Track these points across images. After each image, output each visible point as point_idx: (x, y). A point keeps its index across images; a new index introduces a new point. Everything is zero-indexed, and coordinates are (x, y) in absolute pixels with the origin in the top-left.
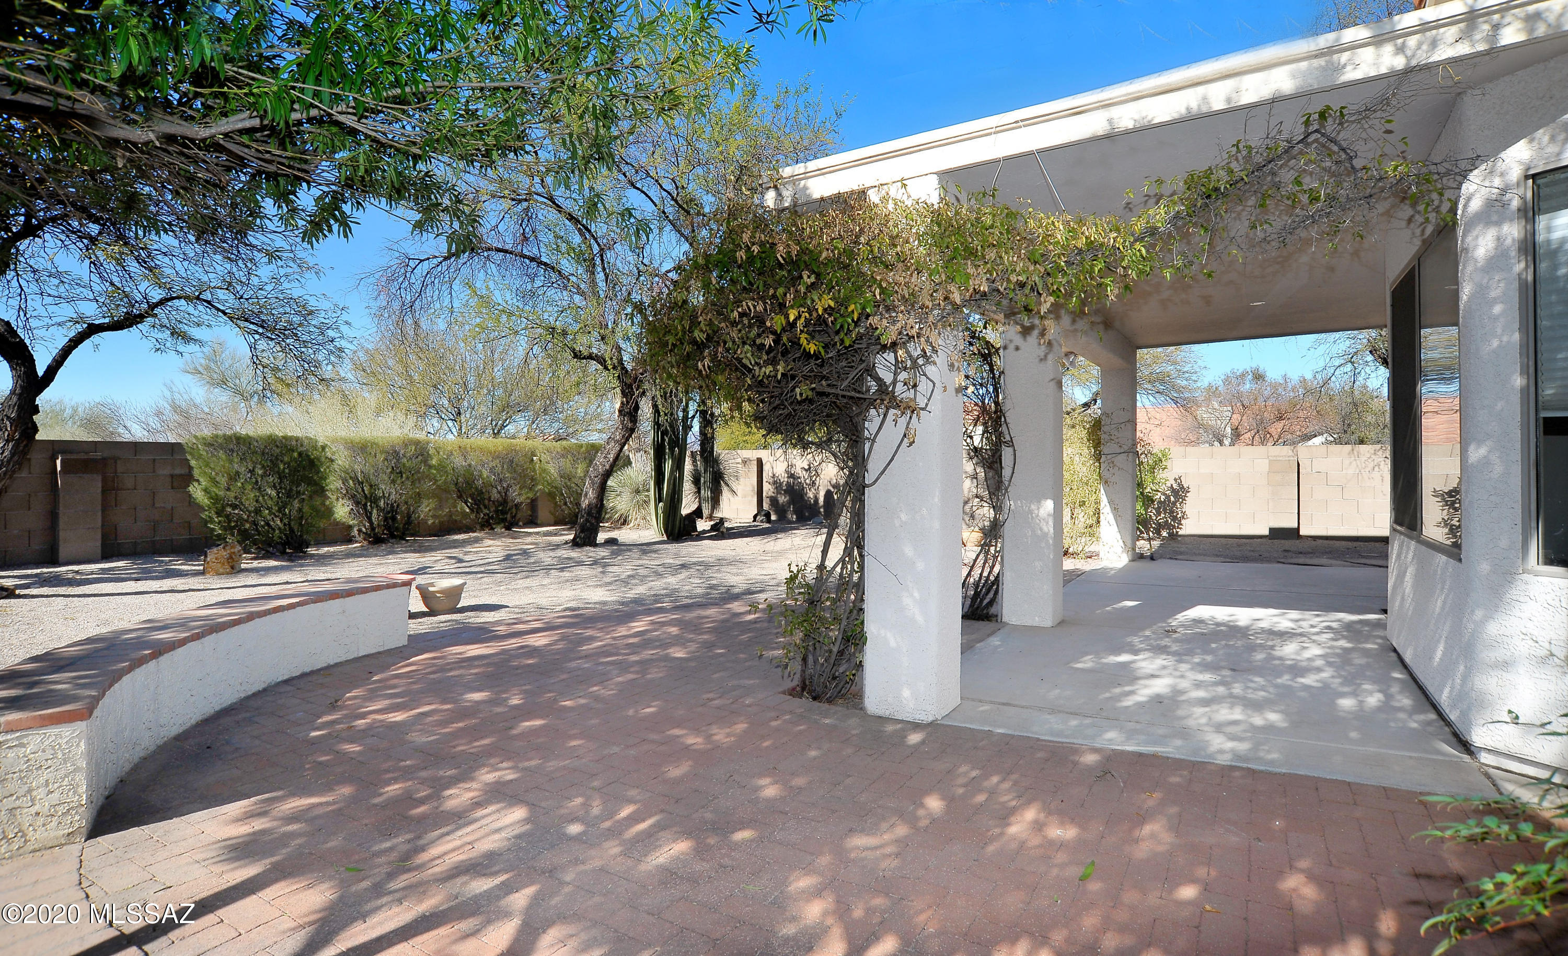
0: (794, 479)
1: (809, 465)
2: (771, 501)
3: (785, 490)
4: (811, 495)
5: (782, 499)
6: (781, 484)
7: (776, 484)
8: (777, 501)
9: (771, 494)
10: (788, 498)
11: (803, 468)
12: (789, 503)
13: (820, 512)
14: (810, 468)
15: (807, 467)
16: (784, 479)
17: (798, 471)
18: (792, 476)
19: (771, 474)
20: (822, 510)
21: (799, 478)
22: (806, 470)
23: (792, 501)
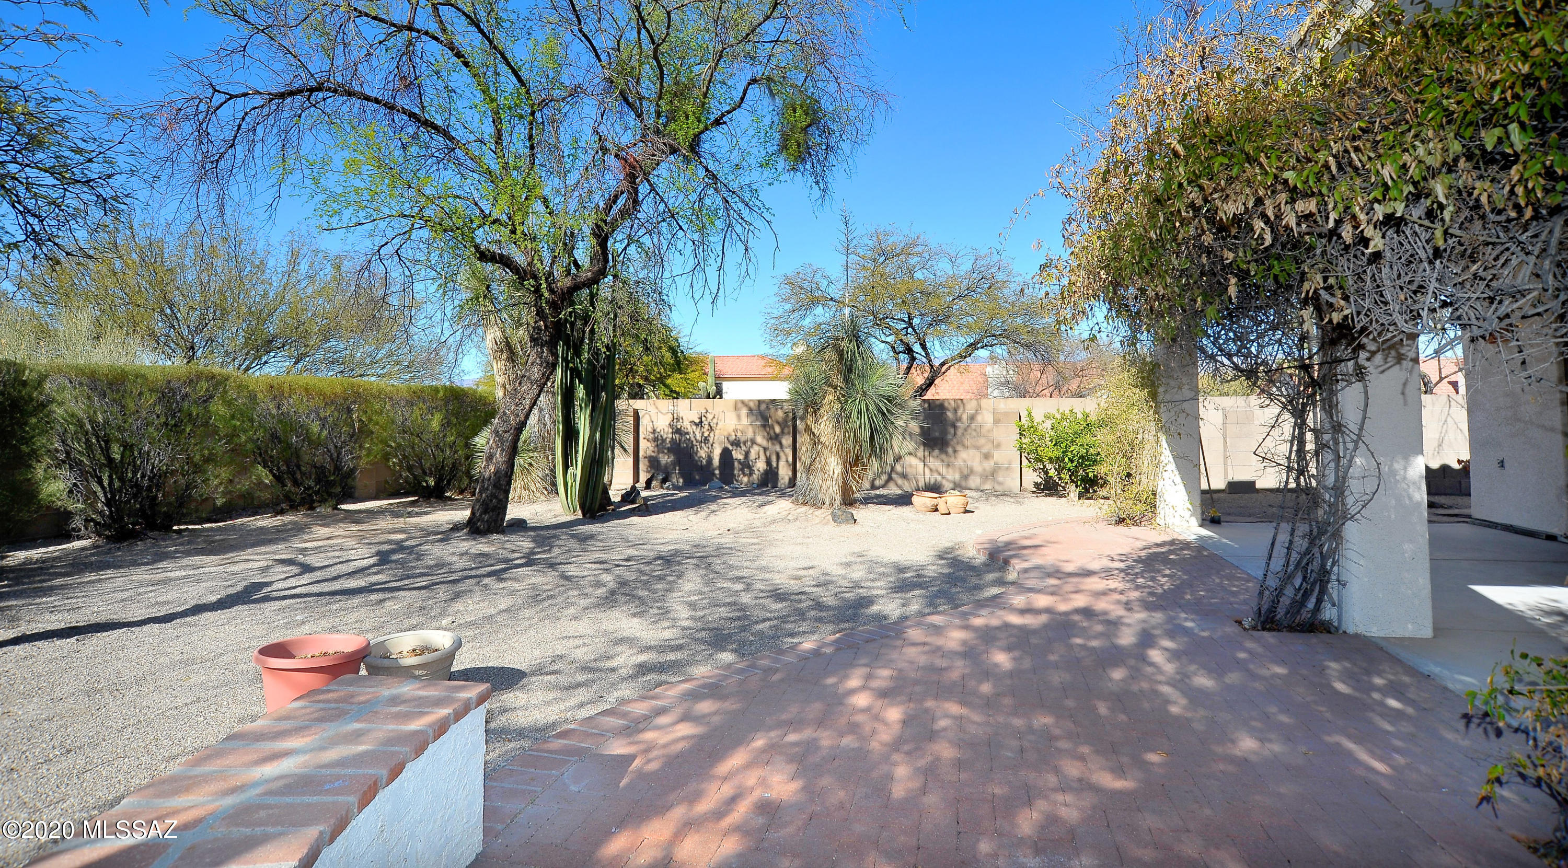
0: (681, 434)
1: (701, 418)
2: (649, 461)
3: (668, 449)
4: (703, 454)
5: (665, 459)
6: (664, 441)
7: (657, 439)
8: (658, 462)
9: (649, 453)
10: (672, 458)
11: (693, 422)
12: (674, 464)
13: (714, 474)
14: (701, 422)
15: (697, 421)
16: (667, 434)
17: (686, 425)
18: (678, 431)
19: (650, 429)
20: (717, 472)
21: (688, 433)
22: (696, 424)
23: (678, 462)
